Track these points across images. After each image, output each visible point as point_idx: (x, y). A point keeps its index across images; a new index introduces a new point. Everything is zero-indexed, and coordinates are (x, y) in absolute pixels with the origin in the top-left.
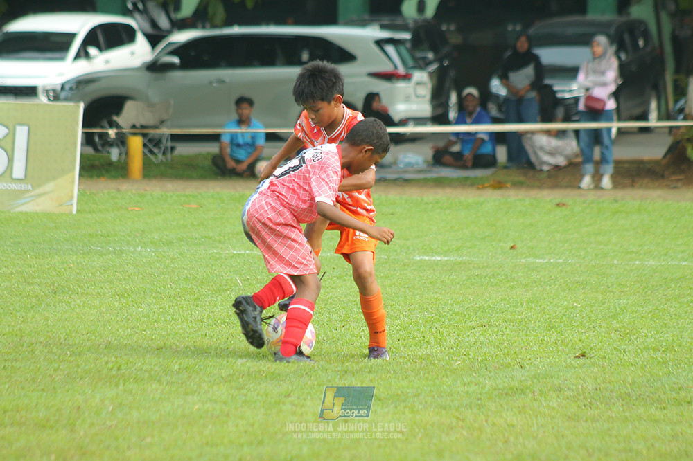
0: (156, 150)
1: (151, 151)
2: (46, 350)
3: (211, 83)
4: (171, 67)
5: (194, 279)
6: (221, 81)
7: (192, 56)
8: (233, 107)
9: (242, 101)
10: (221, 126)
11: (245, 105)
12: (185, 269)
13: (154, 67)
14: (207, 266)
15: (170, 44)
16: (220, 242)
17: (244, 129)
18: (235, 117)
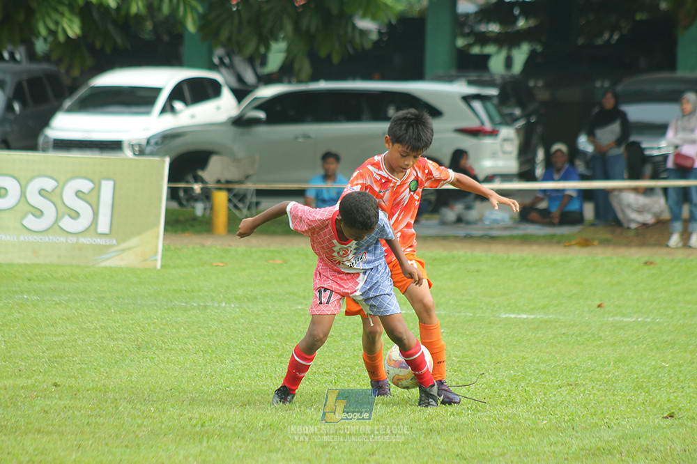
0: (240, 205)
1: (236, 207)
2: (130, 406)
3: (296, 138)
4: (255, 122)
5: (279, 335)
6: (307, 137)
7: (278, 111)
8: (319, 162)
9: (329, 156)
10: (307, 181)
11: (331, 160)
12: (269, 325)
13: (240, 122)
14: (292, 322)
15: (256, 99)
16: (304, 298)
17: (329, 185)
18: (321, 172)
